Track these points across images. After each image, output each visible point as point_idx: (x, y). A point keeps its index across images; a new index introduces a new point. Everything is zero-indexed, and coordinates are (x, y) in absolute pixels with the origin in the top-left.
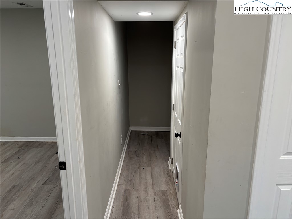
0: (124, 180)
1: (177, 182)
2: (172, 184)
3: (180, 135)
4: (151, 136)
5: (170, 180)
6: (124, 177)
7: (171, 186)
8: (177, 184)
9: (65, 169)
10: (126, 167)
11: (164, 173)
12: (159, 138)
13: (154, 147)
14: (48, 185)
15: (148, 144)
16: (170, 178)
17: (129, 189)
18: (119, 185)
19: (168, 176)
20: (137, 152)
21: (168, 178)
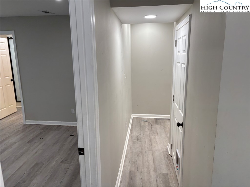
0: (129, 162)
1: (177, 167)
2: (172, 168)
3: (182, 125)
4: (151, 123)
5: (170, 164)
6: (129, 160)
7: (171, 170)
8: (178, 168)
9: (83, 154)
10: (130, 150)
11: (164, 157)
12: (158, 125)
13: (154, 133)
14: (65, 163)
15: (148, 130)
16: (170, 162)
17: (134, 170)
18: (125, 166)
19: (168, 160)
20: (139, 137)
21: (168, 162)
